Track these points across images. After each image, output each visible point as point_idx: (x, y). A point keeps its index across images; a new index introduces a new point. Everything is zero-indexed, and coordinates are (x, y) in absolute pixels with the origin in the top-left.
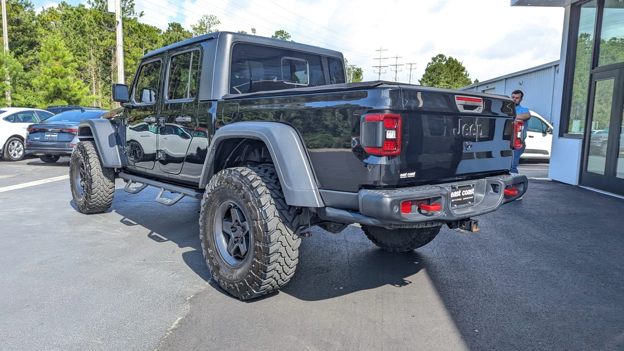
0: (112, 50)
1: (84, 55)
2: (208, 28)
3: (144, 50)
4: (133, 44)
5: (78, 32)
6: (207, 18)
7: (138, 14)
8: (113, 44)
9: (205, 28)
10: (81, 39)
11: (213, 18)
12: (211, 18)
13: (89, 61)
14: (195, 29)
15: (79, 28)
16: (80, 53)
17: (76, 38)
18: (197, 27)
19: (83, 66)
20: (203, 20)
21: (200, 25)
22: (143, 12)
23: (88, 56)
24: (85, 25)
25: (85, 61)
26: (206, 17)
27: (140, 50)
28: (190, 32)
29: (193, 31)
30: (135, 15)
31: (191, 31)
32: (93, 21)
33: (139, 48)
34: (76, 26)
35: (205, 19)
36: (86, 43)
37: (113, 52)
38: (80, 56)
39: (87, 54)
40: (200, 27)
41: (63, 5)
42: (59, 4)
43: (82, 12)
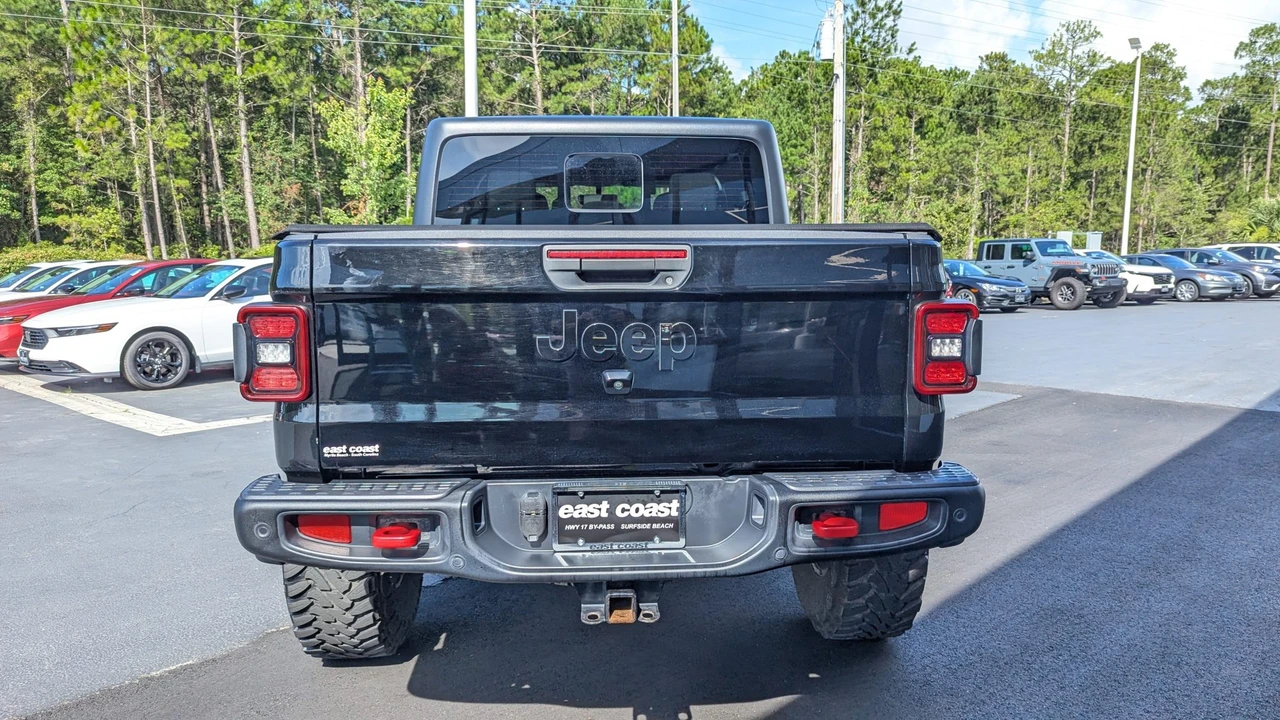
0: (854, 129)
1: (801, 145)
2: (1070, 52)
3: (914, 120)
4: (894, 112)
5: (794, 102)
6: (1067, 30)
7: (905, 50)
8: (854, 117)
9: (1062, 52)
10: (799, 115)
11: (1082, 26)
12: (1079, 26)
13: (810, 156)
14: (1038, 57)
15: (796, 95)
16: (794, 141)
17: (791, 115)
18: (1044, 52)
19: (799, 165)
20: (1058, 35)
21: (1051, 48)
22: (913, 45)
23: (809, 146)
24: (806, 88)
25: (802, 156)
26: (1065, 28)
27: (905, 121)
28: (1028, 66)
29: (1035, 63)
30: (898, 52)
31: (1030, 62)
32: (821, 78)
33: (905, 117)
34: (792, 92)
35: (1065, 33)
36: (806, 121)
37: (854, 133)
38: (795, 146)
39: (808, 143)
40: (1050, 52)
41: (782, 57)
42: (777, 57)
43: (804, 65)
